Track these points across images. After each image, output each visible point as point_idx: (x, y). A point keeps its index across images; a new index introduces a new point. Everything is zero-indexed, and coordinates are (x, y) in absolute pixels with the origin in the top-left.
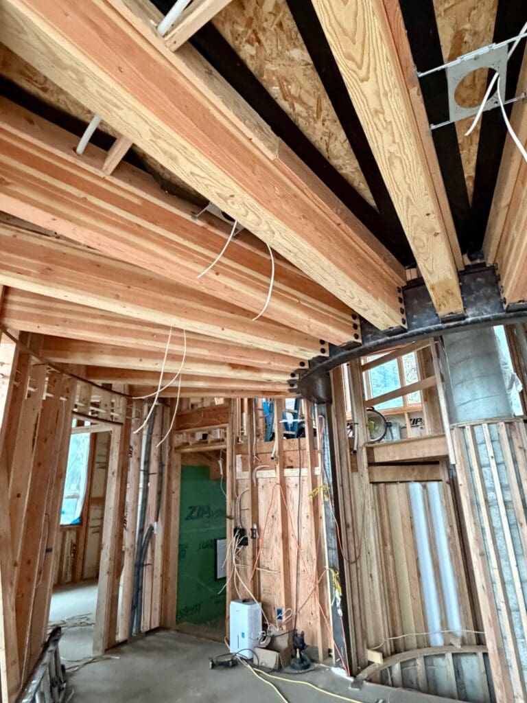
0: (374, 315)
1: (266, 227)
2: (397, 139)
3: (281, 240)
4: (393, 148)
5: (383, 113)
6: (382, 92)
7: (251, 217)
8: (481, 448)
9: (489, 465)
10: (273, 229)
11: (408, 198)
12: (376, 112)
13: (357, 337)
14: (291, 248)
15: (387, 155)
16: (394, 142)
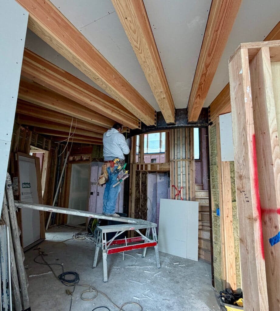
0: (145, 120)
1: (109, 89)
2: (151, 70)
3: (113, 94)
4: (150, 72)
5: (146, 62)
6: (146, 57)
7: (104, 85)
8: (179, 169)
9: (180, 175)
10: (111, 90)
11: (155, 86)
12: (144, 62)
13: (139, 127)
14: (117, 96)
15: (148, 74)
16: (150, 70)
